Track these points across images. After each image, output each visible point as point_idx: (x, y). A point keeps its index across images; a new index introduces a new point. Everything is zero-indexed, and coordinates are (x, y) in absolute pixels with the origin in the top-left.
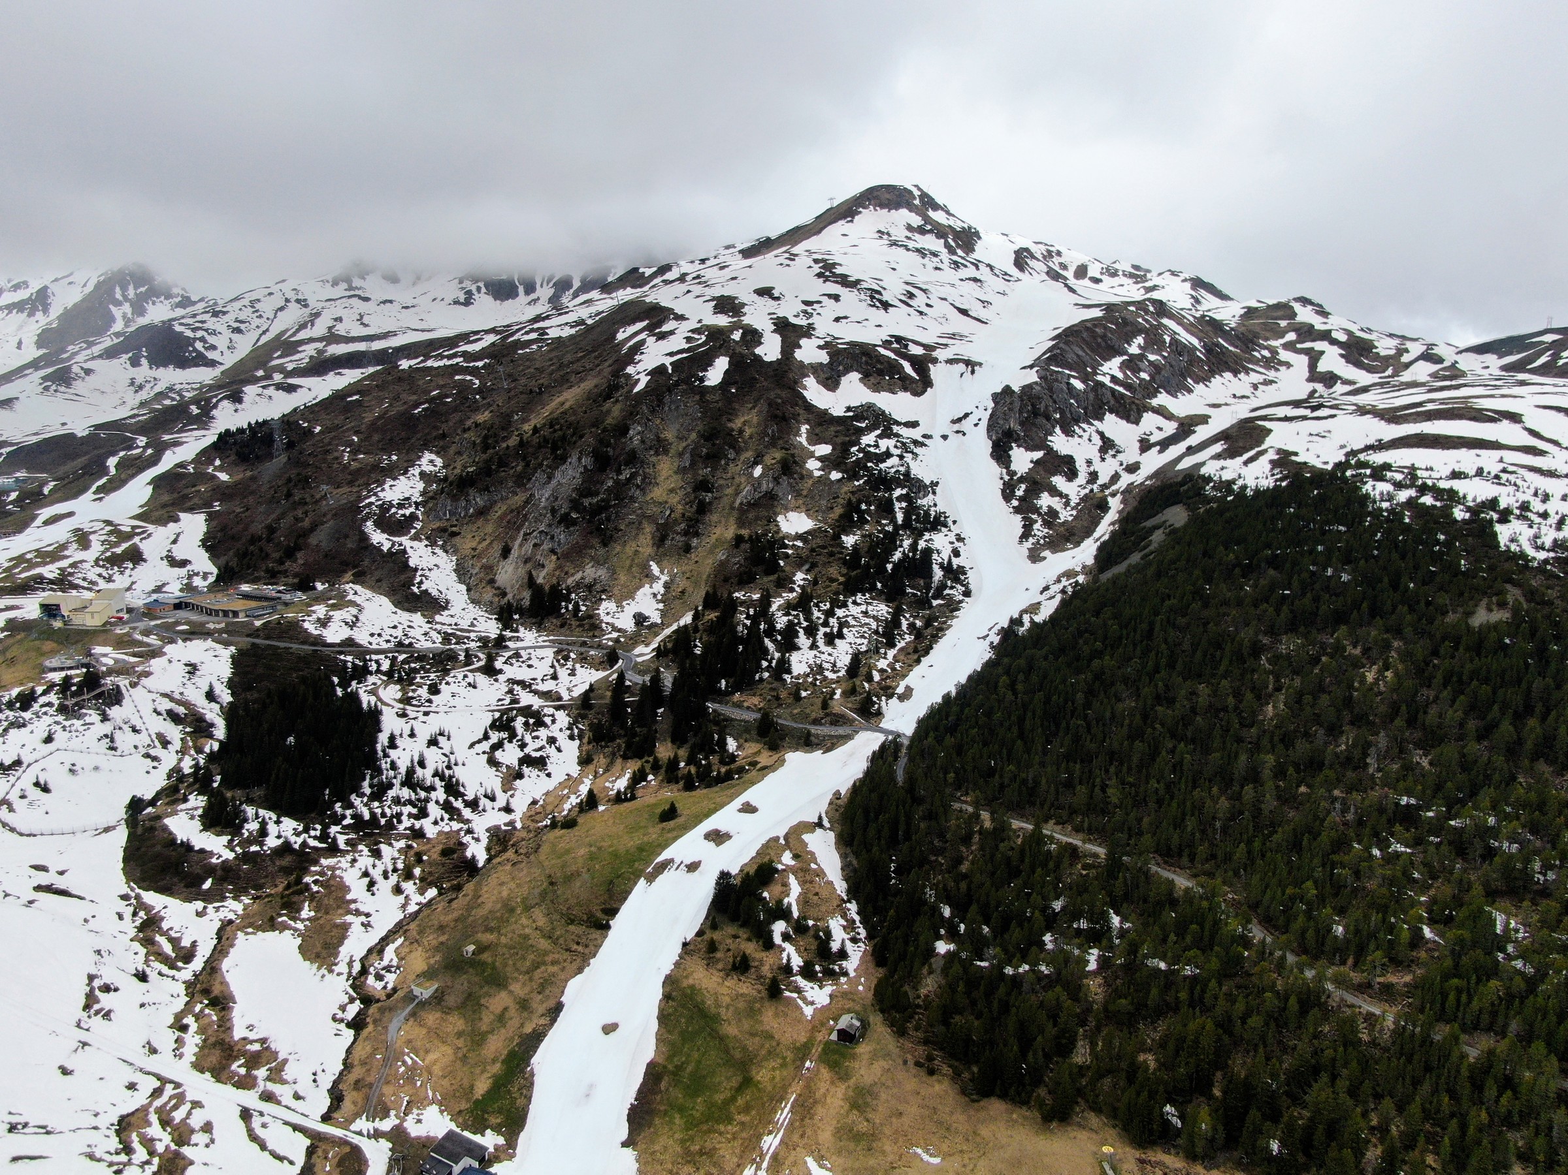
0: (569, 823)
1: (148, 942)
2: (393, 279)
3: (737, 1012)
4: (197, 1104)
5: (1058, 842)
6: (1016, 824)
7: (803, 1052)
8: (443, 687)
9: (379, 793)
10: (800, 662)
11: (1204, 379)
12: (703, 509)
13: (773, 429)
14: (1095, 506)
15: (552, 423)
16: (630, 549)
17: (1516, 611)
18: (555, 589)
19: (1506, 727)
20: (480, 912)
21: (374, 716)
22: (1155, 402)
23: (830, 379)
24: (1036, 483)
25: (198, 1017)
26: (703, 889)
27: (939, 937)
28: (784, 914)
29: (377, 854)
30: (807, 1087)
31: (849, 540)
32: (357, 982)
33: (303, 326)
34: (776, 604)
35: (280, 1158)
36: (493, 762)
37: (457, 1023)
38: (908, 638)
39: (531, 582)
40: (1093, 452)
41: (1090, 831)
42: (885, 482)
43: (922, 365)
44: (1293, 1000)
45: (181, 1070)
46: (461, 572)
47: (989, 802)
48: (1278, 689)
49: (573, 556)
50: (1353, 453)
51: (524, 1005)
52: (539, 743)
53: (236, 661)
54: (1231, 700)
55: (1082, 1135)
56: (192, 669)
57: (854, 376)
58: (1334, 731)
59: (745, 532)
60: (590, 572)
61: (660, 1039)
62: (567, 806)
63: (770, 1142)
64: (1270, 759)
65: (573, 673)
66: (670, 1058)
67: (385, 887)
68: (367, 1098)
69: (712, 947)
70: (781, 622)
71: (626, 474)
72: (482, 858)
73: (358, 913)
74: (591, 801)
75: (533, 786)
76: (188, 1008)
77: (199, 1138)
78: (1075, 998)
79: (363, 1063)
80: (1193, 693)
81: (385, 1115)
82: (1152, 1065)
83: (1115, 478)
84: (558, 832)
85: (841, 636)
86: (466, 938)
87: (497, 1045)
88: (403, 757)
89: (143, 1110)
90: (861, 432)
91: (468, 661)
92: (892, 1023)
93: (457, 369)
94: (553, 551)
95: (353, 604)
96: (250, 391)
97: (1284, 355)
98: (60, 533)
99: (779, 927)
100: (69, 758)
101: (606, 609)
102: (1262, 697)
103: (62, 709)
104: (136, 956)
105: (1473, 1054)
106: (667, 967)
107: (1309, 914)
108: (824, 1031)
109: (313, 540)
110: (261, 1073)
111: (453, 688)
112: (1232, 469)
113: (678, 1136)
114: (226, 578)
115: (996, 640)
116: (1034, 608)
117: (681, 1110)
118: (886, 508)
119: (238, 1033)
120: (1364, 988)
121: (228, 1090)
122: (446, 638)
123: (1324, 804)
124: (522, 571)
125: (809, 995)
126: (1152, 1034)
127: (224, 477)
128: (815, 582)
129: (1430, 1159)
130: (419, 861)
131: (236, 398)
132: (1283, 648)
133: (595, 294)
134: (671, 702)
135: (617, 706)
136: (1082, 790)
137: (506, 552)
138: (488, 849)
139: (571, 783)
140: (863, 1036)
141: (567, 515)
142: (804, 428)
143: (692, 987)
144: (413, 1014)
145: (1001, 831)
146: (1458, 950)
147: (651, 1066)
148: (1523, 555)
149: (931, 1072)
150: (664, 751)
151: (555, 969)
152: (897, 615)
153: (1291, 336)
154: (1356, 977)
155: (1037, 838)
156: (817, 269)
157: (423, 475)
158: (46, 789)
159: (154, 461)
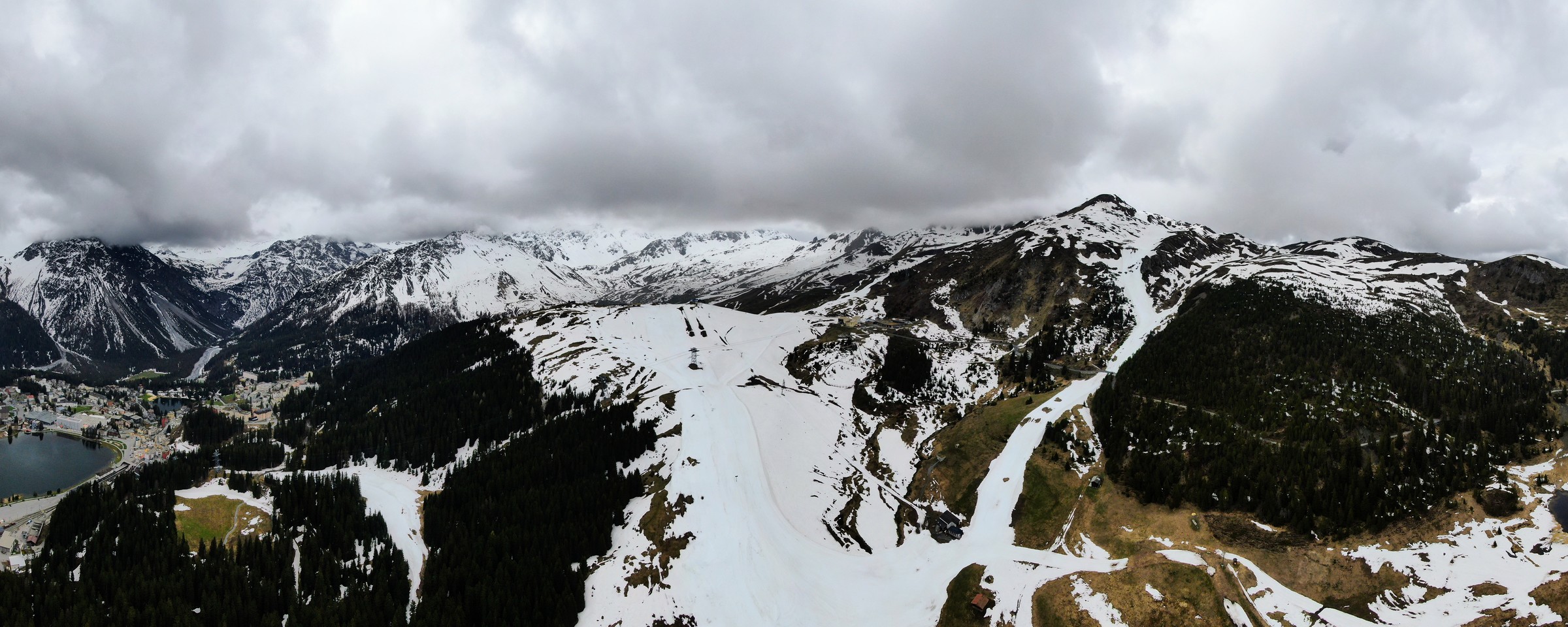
0: (994, 404)
1: (857, 425)
2: (945, 228)
3: (1053, 476)
4: (866, 481)
5: (1171, 406)
6: (1155, 401)
7: (1078, 491)
8: (953, 354)
9: (930, 387)
10: (1077, 349)
11: (1209, 255)
12: (1043, 297)
13: (1067, 270)
14: (1177, 294)
15: (992, 269)
16: (1017, 311)
17: (1301, 316)
18: (992, 323)
19: (1302, 348)
20: (962, 433)
21: (930, 361)
22: (1194, 262)
23: (1087, 254)
24: (1158, 287)
25: (869, 452)
26: (1041, 429)
27: (1130, 445)
28: (1072, 438)
29: (928, 408)
30: (1080, 505)
31: (1094, 307)
32: (919, 452)
33: (916, 243)
34: (1069, 329)
35: (890, 507)
36: (968, 381)
37: (951, 472)
38: (1115, 340)
39: (984, 321)
40: (1175, 277)
41: (1181, 401)
42: (1107, 287)
43: (1118, 249)
44: (1250, 445)
45: (862, 468)
46: (961, 317)
47: (1146, 394)
48: (1238, 346)
49: (998, 312)
50: (1254, 275)
51: (975, 468)
52: (984, 376)
53: (889, 341)
54: (1224, 351)
55: (1184, 511)
56: (877, 342)
57: (1095, 253)
58: (1255, 357)
59: (1058, 305)
60: (1004, 318)
61: (1025, 485)
62: (993, 398)
63: (1066, 527)
64: (1237, 368)
65: (997, 352)
66: (1028, 493)
67: (930, 420)
68: (919, 493)
69: (1044, 451)
70: (1070, 335)
71: (1017, 285)
72: (963, 414)
73: (921, 428)
74: (1002, 396)
75: (982, 391)
76: (866, 449)
77: (865, 492)
78: (1180, 460)
79: (919, 480)
80: (1212, 350)
81: (925, 501)
82: (1207, 480)
83: (1183, 285)
84: (990, 407)
85: (1091, 340)
86: (956, 442)
87: (965, 482)
88: (938, 376)
89: (851, 477)
90: (1098, 271)
91: (962, 346)
92: (1112, 478)
93: (963, 253)
94: (992, 311)
95: (926, 326)
96: (900, 262)
97: (1232, 249)
98: (846, 300)
99: (1069, 443)
100: (842, 364)
101: (1009, 330)
102: (1233, 349)
103: (841, 349)
104: (853, 428)
105: (1304, 448)
106: (1028, 458)
107: (1253, 416)
108: (1087, 483)
109: (915, 305)
110: (886, 475)
111: (956, 354)
112: (1219, 281)
113: (1031, 524)
114: (889, 316)
115: (1146, 339)
116: (1158, 328)
117: (1032, 513)
118: (1107, 297)
119: (880, 460)
120: (1271, 437)
121: (875, 478)
122: (955, 338)
123: (1255, 380)
124: (981, 317)
125: (1081, 469)
126: (1206, 469)
127: (890, 286)
128: (1082, 322)
129: (1296, 487)
130: (942, 413)
131: (896, 264)
132: (1238, 333)
133: (1008, 230)
134: (1031, 362)
135: (1012, 363)
136: (1177, 386)
137: (976, 311)
138: (965, 411)
139: (995, 390)
140: (1101, 484)
141: (997, 299)
142: (1078, 270)
143: (1037, 465)
144: (936, 466)
145: (1150, 403)
146: (1296, 417)
147: (1021, 495)
148: (1301, 299)
149: (1128, 496)
150: (1028, 380)
151: (987, 456)
152: (1111, 332)
153: (1234, 243)
154: (1269, 434)
155: (1163, 405)
156: (1082, 219)
157: (950, 286)
158: (835, 372)
159: (872, 281)
